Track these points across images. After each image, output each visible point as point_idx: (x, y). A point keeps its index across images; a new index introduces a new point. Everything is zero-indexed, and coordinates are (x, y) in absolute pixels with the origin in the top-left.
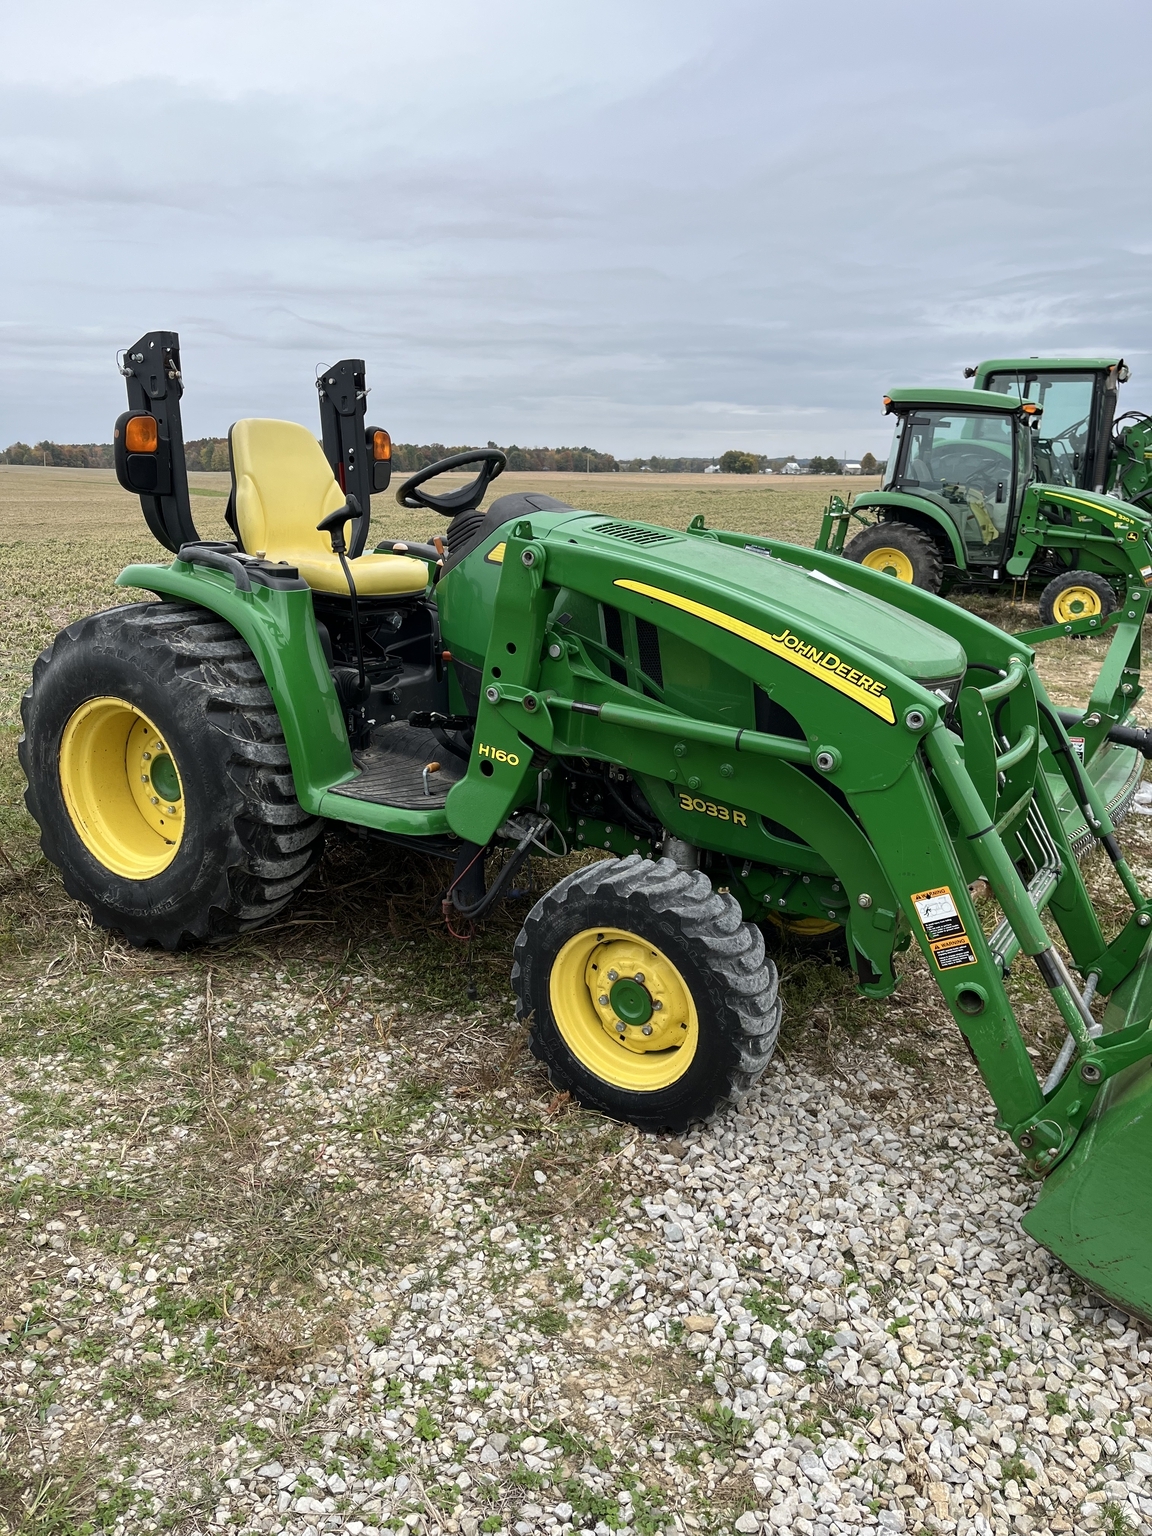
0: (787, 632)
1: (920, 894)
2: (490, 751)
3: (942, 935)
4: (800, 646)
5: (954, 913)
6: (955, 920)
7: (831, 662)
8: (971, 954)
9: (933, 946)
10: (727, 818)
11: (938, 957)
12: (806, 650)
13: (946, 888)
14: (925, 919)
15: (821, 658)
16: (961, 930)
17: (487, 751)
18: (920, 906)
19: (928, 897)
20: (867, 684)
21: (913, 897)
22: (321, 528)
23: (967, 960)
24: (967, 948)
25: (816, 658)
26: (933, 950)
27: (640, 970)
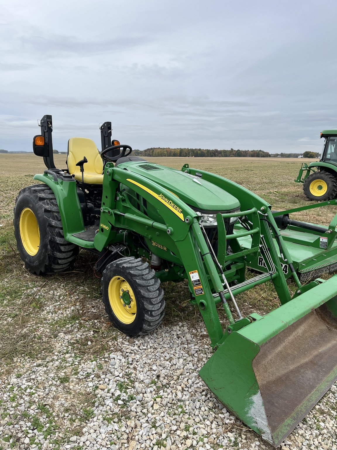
0: (161, 194)
1: (191, 272)
2: (103, 225)
3: (196, 285)
4: (164, 198)
5: (199, 279)
6: (199, 280)
7: (170, 203)
8: (203, 291)
9: (194, 288)
10: (162, 248)
11: (195, 291)
12: (165, 199)
13: (197, 271)
14: (192, 280)
15: (168, 202)
16: (200, 284)
17: (102, 225)
18: (191, 275)
19: (193, 273)
20: (178, 209)
21: (190, 273)
22: (77, 165)
23: (202, 293)
24: (202, 290)
25: (167, 202)
26: (194, 289)
27: (128, 289)
